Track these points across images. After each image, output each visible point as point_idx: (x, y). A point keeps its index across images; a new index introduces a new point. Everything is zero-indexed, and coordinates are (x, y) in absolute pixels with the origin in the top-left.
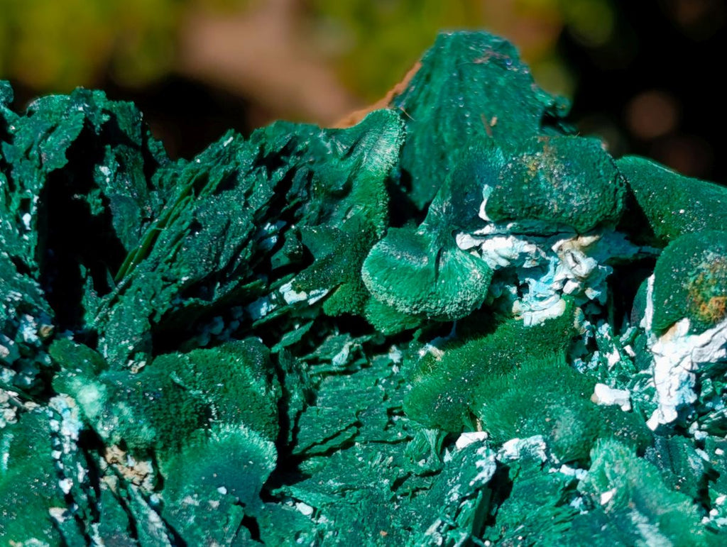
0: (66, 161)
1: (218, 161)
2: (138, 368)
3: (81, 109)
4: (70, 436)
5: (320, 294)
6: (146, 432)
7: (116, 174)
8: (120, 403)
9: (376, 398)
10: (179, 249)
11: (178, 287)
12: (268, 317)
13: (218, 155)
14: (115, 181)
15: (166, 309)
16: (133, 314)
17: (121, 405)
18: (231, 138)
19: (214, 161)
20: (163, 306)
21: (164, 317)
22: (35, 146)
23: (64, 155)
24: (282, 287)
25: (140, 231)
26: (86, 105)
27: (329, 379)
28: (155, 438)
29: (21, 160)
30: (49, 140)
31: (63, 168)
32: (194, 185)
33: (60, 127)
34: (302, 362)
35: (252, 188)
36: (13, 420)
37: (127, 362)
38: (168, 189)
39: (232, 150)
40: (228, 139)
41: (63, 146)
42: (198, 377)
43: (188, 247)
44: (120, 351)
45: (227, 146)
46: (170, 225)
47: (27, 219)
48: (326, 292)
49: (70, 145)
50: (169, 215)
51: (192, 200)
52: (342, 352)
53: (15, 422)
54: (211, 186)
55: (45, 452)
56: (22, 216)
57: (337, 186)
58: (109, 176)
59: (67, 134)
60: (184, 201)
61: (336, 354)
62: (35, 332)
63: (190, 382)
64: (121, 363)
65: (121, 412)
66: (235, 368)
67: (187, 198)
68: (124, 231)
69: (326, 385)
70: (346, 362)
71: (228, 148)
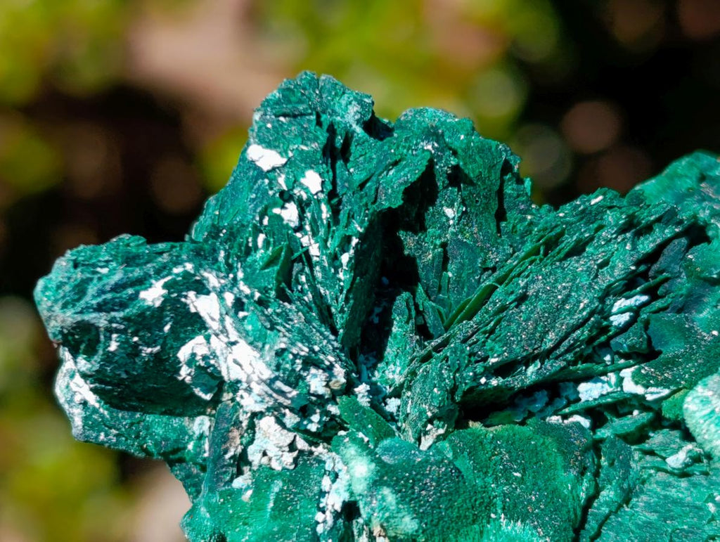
0: (400, 202)
1: (582, 219)
2: (436, 434)
3: (430, 147)
4: (333, 506)
5: (659, 393)
6: (408, 523)
7: (460, 218)
8: (385, 488)
9: (701, 518)
10: (498, 322)
11: (485, 367)
12: (600, 401)
13: (583, 211)
14: (458, 224)
15: (468, 387)
16: (436, 382)
17: (386, 491)
18: (601, 198)
19: (578, 218)
20: (466, 384)
21: (465, 393)
22: (374, 178)
23: (400, 196)
24: (624, 371)
25: (480, 278)
26: (436, 145)
27: (661, 476)
28: (417, 531)
29: (354, 193)
30: (391, 173)
31: (396, 209)
32: (546, 244)
33: (404, 162)
34: (635, 450)
35: (610, 258)
36: (290, 465)
37: (425, 426)
38: (522, 237)
39: (601, 210)
40: (596, 197)
41: (401, 184)
42: (494, 462)
43: (509, 321)
44: (422, 413)
45: (594, 205)
46: (507, 284)
47: (345, 258)
48: (666, 392)
49: (409, 185)
50: (511, 271)
51: (538, 261)
52: (677, 456)
53: (292, 467)
54: (559, 253)
55: (309, 513)
56: (341, 255)
57: (711, 273)
58: (453, 218)
59: (410, 174)
60: (529, 259)
61: (672, 454)
62: (324, 383)
63: (481, 468)
64: (419, 425)
65: (383, 499)
66: (545, 454)
67: (533, 257)
68: (463, 275)
69: (657, 483)
70: (680, 467)
71: (595, 207)
